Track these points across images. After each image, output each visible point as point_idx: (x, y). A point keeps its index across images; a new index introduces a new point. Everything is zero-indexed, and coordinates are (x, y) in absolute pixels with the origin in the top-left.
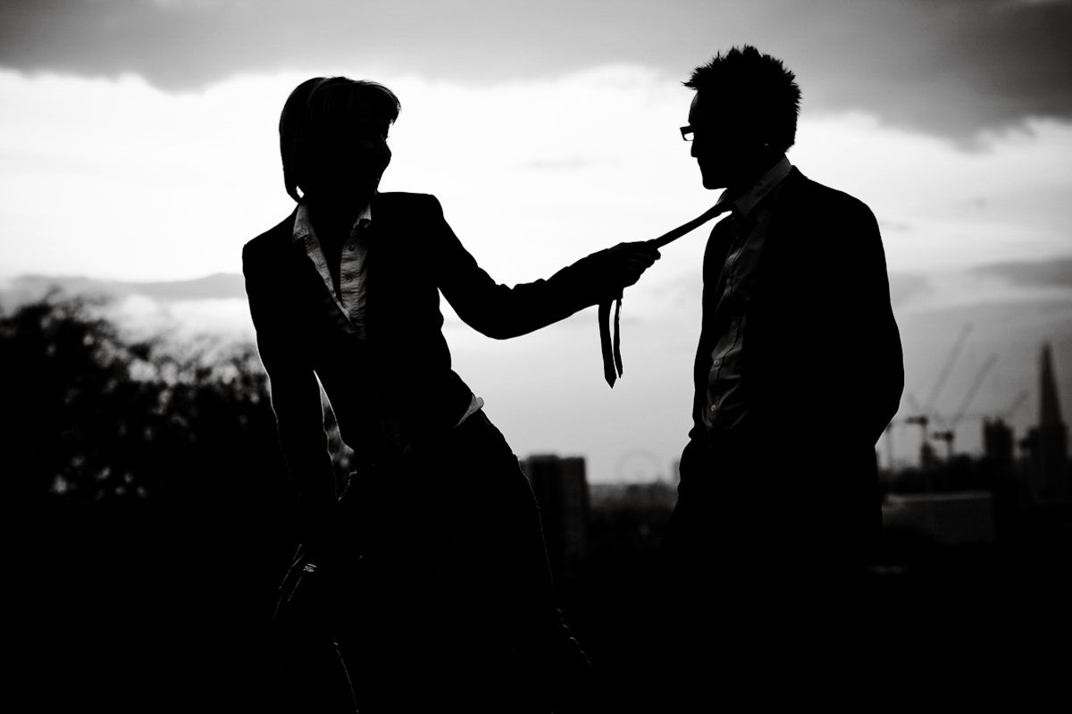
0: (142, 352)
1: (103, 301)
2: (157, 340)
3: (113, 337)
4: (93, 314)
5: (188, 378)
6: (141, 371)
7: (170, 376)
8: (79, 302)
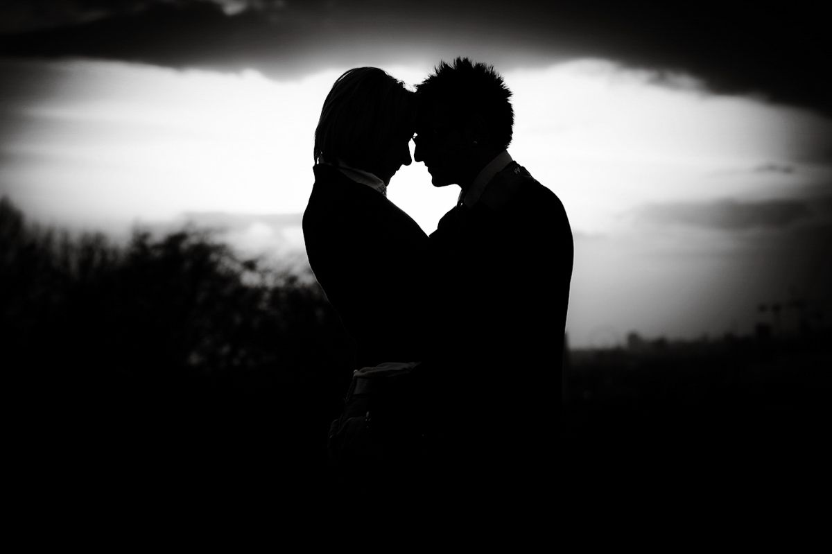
0: (250, 265)
1: (222, 230)
2: (262, 257)
3: (231, 255)
4: (217, 239)
5: (282, 283)
6: (249, 279)
7: (270, 282)
8: (208, 231)
